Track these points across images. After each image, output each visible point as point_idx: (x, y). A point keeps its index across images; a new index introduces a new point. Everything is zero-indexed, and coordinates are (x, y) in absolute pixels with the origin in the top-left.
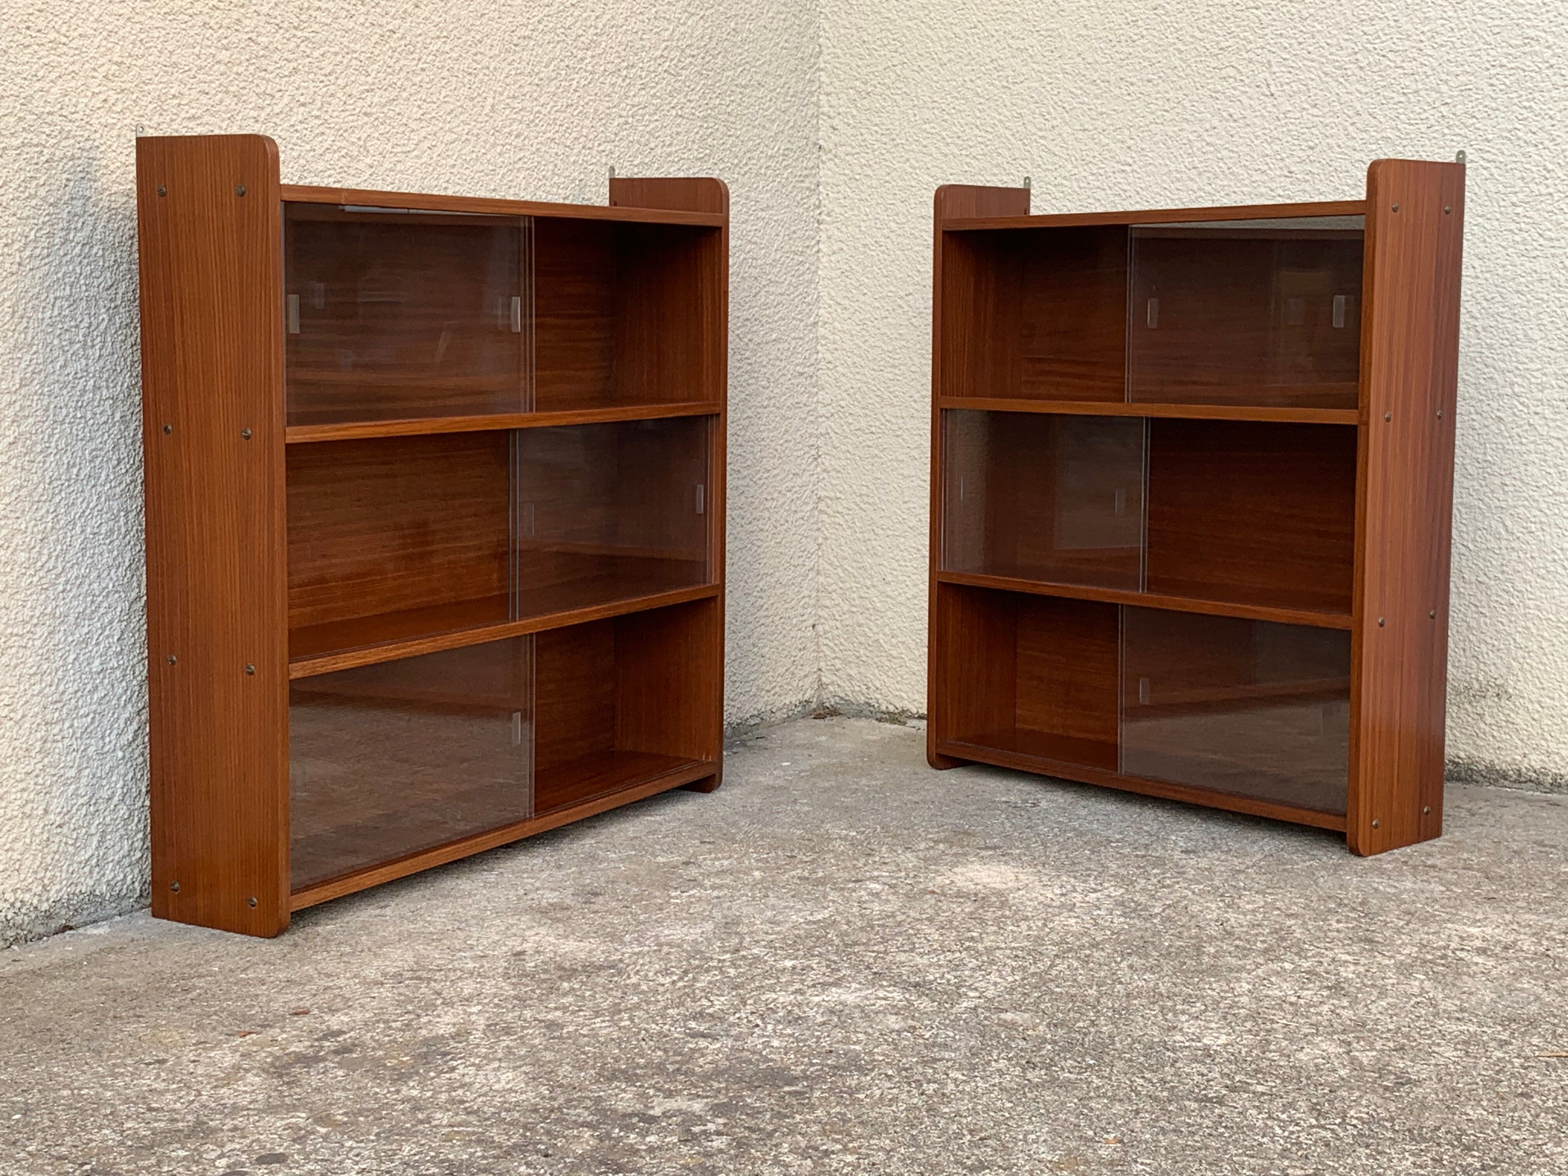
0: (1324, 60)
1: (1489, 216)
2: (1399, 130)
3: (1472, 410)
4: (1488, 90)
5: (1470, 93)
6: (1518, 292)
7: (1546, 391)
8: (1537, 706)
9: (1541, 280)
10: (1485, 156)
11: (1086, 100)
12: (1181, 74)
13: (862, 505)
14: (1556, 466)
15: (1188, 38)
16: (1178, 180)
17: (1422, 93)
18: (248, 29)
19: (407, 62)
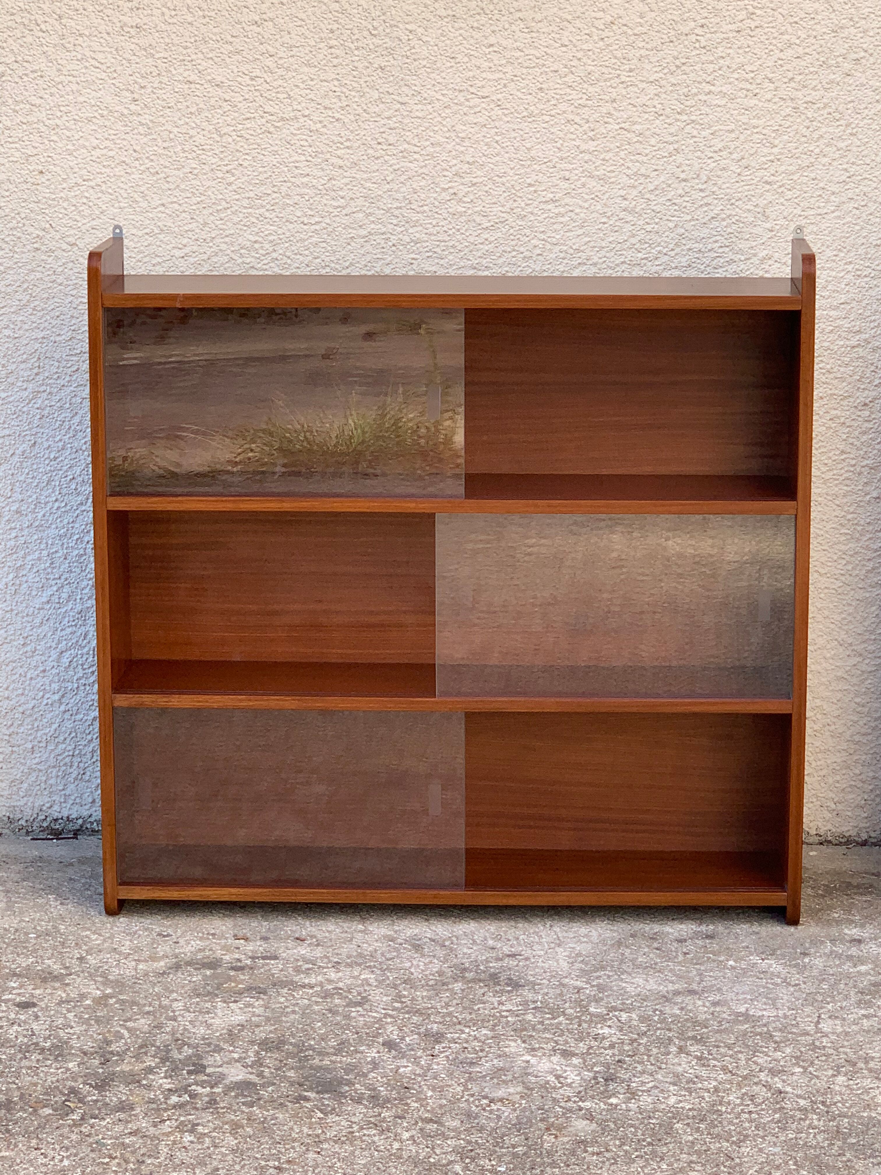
18: (619, 120)
19: (831, 130)
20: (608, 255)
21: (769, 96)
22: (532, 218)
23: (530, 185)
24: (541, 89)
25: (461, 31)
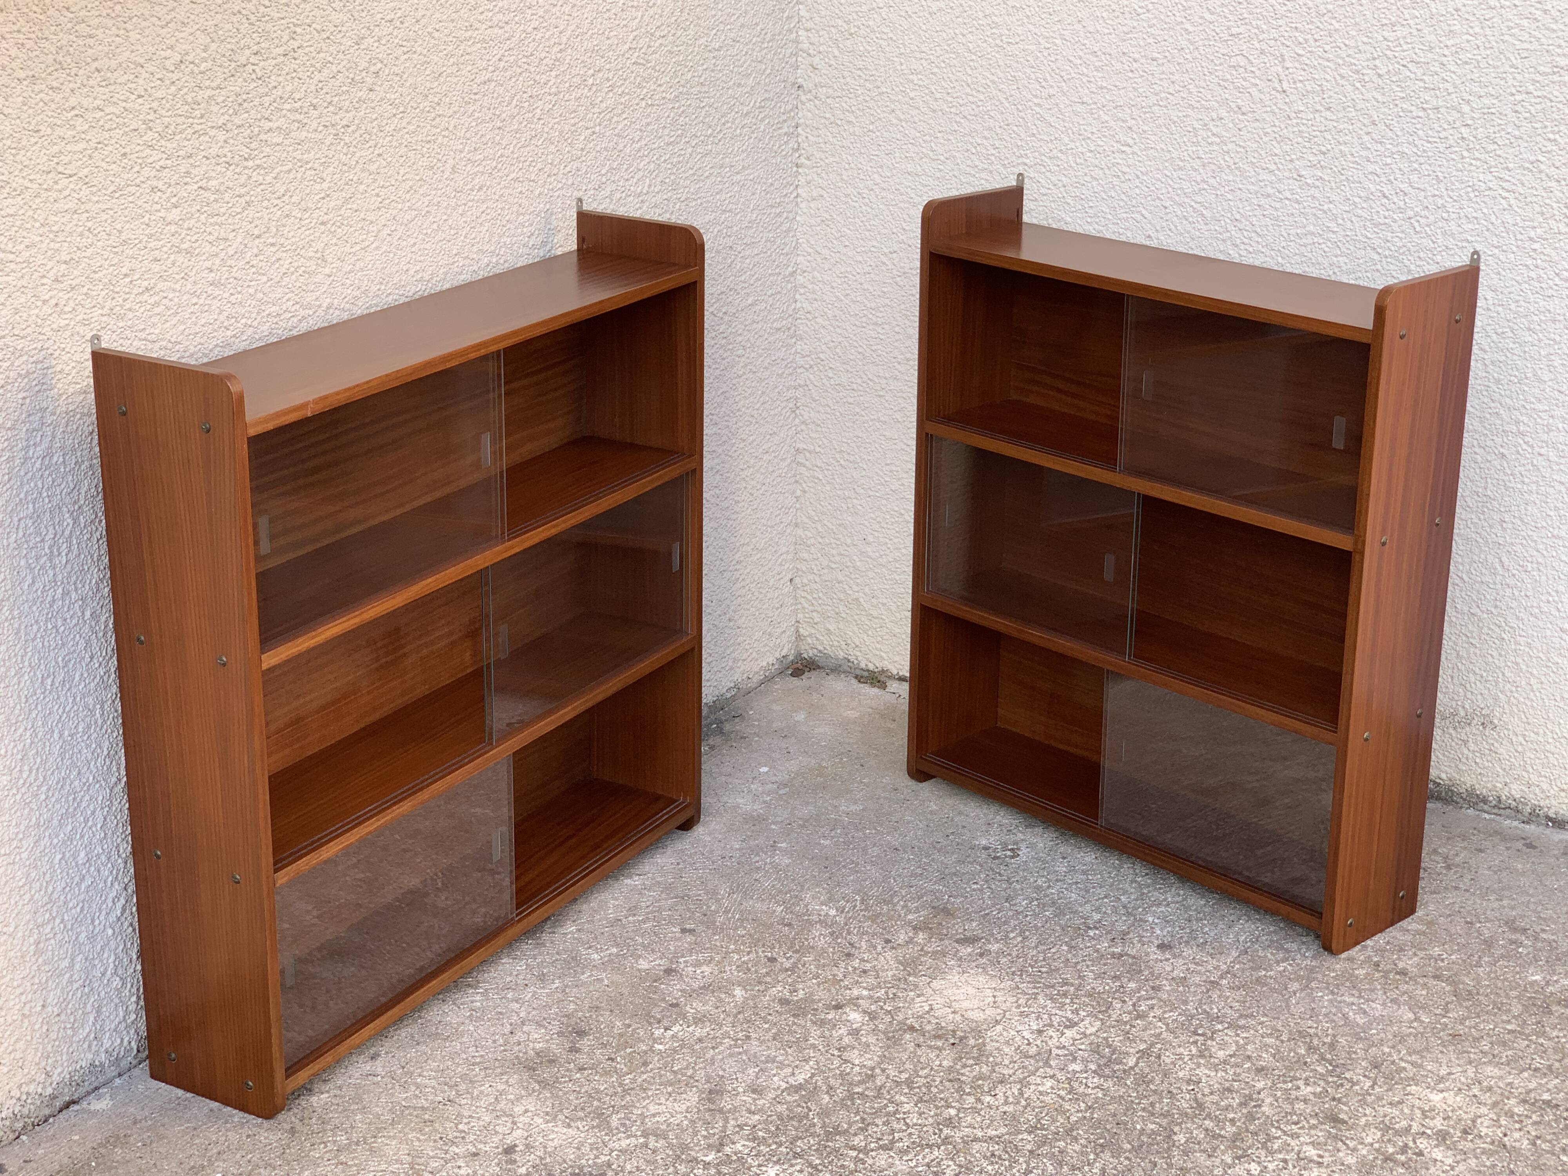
0: (1341, 62)
1: (1505, 248)
2: (1416, 146)
3: (1475, 443)
4: (1512, 117)
5: (1493, 117)
6: (1530, 329)
7: (1551, 434)
8: (1521, 739)
9: (1554, 321)
10: (1504, 185)
11: (1085, 70)
12: (1188, 56)
13: (842, 462)
14: (1557, 509)
15: (1196, 18)
16: (1181, 169)
17: (1442, 110)
18: (198, 178)
19: (363, 153)
20: (202, 341)
21: (314, 125)
22: (131, 316)
23: (126, 275)
24: (125, 154)
25: (42, 95)
